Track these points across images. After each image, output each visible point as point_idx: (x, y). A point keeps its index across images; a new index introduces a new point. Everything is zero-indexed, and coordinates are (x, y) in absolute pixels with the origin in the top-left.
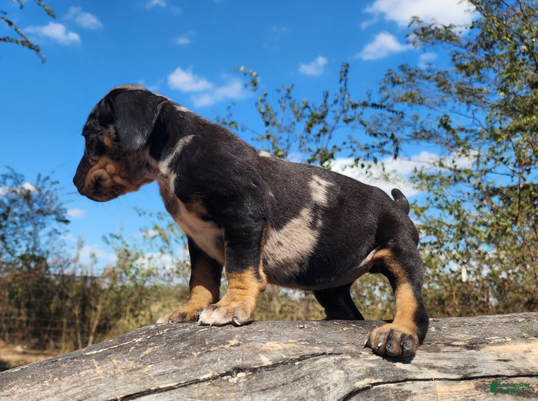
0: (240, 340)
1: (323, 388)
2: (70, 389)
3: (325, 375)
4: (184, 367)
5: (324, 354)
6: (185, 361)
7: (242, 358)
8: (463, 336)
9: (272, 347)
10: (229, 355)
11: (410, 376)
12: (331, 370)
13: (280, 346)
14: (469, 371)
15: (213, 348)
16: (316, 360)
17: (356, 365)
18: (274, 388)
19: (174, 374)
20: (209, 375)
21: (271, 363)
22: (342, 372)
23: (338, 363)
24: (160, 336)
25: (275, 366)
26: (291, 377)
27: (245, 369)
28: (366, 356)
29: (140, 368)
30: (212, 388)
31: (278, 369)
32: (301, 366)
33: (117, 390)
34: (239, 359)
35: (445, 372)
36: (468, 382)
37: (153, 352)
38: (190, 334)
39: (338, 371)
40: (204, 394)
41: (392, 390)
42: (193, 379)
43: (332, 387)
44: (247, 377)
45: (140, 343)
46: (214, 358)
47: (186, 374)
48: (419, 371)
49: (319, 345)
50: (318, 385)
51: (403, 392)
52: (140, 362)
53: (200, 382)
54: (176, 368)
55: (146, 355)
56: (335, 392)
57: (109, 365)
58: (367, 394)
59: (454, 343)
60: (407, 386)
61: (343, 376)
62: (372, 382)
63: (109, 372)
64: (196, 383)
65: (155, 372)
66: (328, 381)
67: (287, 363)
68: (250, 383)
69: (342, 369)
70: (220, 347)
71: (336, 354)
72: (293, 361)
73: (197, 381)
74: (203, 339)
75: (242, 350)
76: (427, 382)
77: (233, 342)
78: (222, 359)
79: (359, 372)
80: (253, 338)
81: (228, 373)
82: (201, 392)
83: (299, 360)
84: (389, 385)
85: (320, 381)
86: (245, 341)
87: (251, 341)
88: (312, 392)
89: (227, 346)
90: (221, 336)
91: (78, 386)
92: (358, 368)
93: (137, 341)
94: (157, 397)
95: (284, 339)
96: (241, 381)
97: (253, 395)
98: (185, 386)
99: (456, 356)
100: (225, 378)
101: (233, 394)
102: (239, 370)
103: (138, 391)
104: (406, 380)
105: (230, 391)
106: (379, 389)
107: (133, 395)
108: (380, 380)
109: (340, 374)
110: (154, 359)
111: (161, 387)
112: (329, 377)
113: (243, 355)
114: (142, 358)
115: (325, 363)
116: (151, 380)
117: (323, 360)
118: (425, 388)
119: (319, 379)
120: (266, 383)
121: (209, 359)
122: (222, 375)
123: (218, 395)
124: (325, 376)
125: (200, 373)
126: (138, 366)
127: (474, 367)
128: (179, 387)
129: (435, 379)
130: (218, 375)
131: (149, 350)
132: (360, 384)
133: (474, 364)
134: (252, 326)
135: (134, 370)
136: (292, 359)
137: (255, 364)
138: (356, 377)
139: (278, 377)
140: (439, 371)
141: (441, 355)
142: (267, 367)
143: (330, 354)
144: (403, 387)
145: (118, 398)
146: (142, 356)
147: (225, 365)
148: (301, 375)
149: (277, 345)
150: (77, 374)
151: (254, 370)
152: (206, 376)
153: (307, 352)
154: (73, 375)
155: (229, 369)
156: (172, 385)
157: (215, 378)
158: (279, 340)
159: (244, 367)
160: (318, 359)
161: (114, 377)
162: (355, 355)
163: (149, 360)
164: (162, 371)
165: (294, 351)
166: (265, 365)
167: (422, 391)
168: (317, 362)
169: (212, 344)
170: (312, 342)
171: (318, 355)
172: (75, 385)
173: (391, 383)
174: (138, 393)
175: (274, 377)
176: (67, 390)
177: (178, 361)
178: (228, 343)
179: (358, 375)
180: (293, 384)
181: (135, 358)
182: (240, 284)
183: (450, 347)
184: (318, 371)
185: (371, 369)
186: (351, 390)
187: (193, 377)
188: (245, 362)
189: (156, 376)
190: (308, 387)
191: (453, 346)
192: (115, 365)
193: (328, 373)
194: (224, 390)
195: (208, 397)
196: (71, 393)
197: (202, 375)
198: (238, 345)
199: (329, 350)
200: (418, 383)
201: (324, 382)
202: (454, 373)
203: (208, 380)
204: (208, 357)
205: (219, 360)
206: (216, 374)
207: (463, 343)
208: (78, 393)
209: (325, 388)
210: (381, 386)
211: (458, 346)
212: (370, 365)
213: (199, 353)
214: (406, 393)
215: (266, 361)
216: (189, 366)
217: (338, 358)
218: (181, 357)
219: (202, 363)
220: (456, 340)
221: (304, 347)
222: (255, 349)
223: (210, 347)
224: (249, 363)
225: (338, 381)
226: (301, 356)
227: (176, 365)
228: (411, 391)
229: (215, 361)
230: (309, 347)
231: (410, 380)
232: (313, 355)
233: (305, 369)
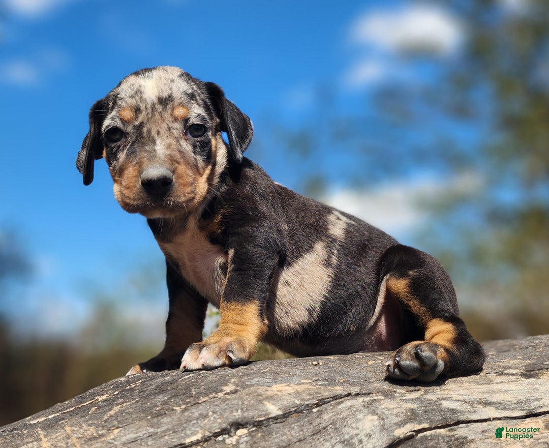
0: (237, 385)
1: (354, 441)
3: (353, 422)
4: (163, 428)
5: (349, 395)
6: (165, 420)
7: (242, 409)
8: (516, 362)
9: (281, 391)
10: (224, 406)
11: (462, 418)
12: (360, 416)
13: (290, 389)
14: (534, 405)
15: (202, 399)
16: (339, 403)
17: (392, 406)
19: (150, 439)
20: (198, 437)
21: (280, 413)
22: (376, 417)
23: (368, 405)
24: (132, 390)
25: (286, 416)
26: (309, 430)
27: (247, 423)
28: (402, 395)
29: (102, 436)
31: (290, 420)
32: (320, 413)
34: (237, 411)
35: (504, 409)
36: (534, 419)
37: (121, 412)
38: (171, 383)
39: (370, 417)
41: (443, 437)
43: (365, 439)
44: (250, 434)
45: (104, 401)
46: (205, 413)
47: (167, 437)
48: (473, 409)
49: (341, 384)
50: (346, 437)
51: (457, 439)
52: (103, 427)
54: (152, 430)
55: (111, 416)
57: (61, 434)
58: (412, 445)
59: (508, 371)
60: (461, 431)
61: (377, 423)
62: (416, 429)
63: (60, 444)
65: (124, 439)
66: (358, 432)
67: (301, 412)
68: (255, 443)
69: (374, 413)
70: (211, 396)
71: (365, 394)
72: (309, 408)
74: (188, 388)
75: (241, 398)
76: (484, 424)
77: (228, 389)
78: (214, 413)
79: (397, 415)
80: (254, 381)
81: (224, 432)
83: (317, 405)
84: (438, 431)
85: (348, 432)
86: (244, 386)
87: (252, 385)
89: (220, 395)
90: (211, 382)
92: (395, 411)
93: (100, 399)
95: (295, 380)
96: (242, 440)
99: (513, 387)
100: (220, 438)
102: (238, 425)
104: (458, 423)
106: (426, 437)
108: (426, 426)
109: (373, 420)
110: (122, 421)
112: (360, 425)
113: (243, 404)
114: (106, 421)
115: (351, 407)
117: (348, 403)
118: (483, 432)
119: (346, 429)
120: (277, 440)
121: (196, 414)
122: (216, 435)
124: (353, 425)
125: (185, 434)
126: (100, 433)
127: (538, 399)
129: (494, 419)
130: (210, 435)
131: (116, 409)
132: (401, 432)
133: (537, 396)
134: (252, 366)
135: (95, 438)
136: (308, 405)
137: (260, 416)
138: (395, 424)
139: (292, 430)
140: (497, 408)
141: (495, 387)
142: (276, 418)
143: (357, 395)
144: (455, 433)
146: (106, 417)
147: (219, 421)
148: (322, 426)
149: (287, 388)
151: (259, 424)
152: (194, 439)
153: (326, 394)
155: (224, 426)
157: (206, 440)
158: (288, 382)
159: (245, 421)
160: (342, 402)
163: (116, 423)
164: (132, 436)
165: (309, 394)
166: (273, 415)
167: (480, 436)
168: (341, 406)
169: (200, 394)
170: (331, 381)
171: (341, 397)
173: (440, 428)
175: (286, 431)
177: (155, 420)
178: (222, 391)
179: (397, 420)
180: (313, 439)
181: (96, 422)
183: (504, 377)
184: (344, 419)
185: (412, 411)
186: (391, 441)
187: (176, 441)
188: (246, 414)
189: (124, 444)
190: (333, 441)
191: (506, 374)
192: (68, 434)
193: (358, 420)
197: (188, 436)
198: (236, 392)
199: (354, 390)
200: (474, 425)
201: (353, 432)
202: (515, 409)
203: (197, 442)
204: (196, 412)
205: (210, 413)
206: (207, 434)
207: (518, 371)
209: (355, 441)
210: (428, 433)
211: (512, 374)
212: (410, 406)
213: (183, 407)
214: (461, 440)
215: (274, 410)
216: (170, 427)
217: (367, 399)
218: (159, 415)
219: (188, 421)
220: (508, 368)
221: (322, 387)
222: (258, 395)
223: (198, 398)
224: (254, 414)
225: (372, 430)
226: (320, 400)
227: (152, 427)
228: (467, 437)
229: (205, 416)
230: (329, 388)
231: (463, 422)
232: (335, 398)
233: (326, 417)
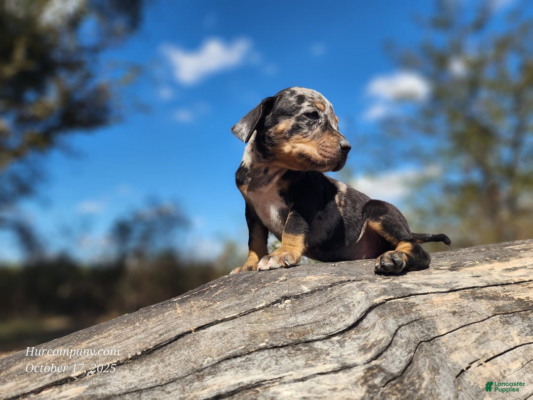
0: (287, 277)
1: (350, 305)
2: (155, 327)
3: (350, 295)
4: (245, 301)
5: (349, 281)
6: (246, 296)
7: (288, 289)
8: (446, 262)
9: (311, 279)
10: (279, 288)
11: (413, 292)
12: (355, 292)
13: (316, 278)
14: (454, 285)
15: (267, 284)
16: (343, 285)
17: (373, 287)
18: (313, 309)
19: (237, 306)
20: (264, 304)
21: (309, 290)
22: (363, 292)
23: (359, 286)
24: (230, 281)
25: (312, 292)
26: (325, 299)
27: (291, 297)
28: (380, 281)
29: (211, 305)
30: (265, 314)
31: (315, 294)
32: (332, 290)
33: (192, 323)
34: (285, 290)
35: (437, 288)
36: (454, 293)
37: (222, 293)
38: (251, 277)
39: (360, 292)
40: (259, 319)
41: (401, 303)
42: (251, 309)
43: (356, 304)
44: (292, 302)
45: (214, 287)
46: (268, 292)
47: (246, 305)
48: (419, 288)
49: (345, 275)
50: (346, 303)
51: (409, 304)
52: (211, 301)
53: (256, 310)
54: (238, 302)
55: (216, 295)
56: (359, 308)
57: (188, 305)
58: (383, 307)
59: (441, 268)
60: (412, 299)
61: (364, 295)
62: (386, 299)
63: (187, 311)
64: (254, 312)
65: (222, 307)
66: (353, 300)
67: (321, 290)
68: (294, 307)
69: (363, 290)
70: (272, 283)
71: (358, 280)
72: (326, 288)
73: (254, 310)
74: (260, 279)
75: (288, 284)
76: (425, 295)
77: (281, 279)
78: (272, 291)
79: (376, 291)
80: (297, 274)
81: (277, 301)
82: (257, 318)
83: (331, 286)
84: (399, 299)
85: (347, 301)
86: (291, 277)
87: (295, 276)
88: (342, 309)
89: (277, 282)
90: (273, 276)
91: (161, 324)
92: (375, 289)
93: (212, 287)
94: (223, 325)
95: (320, 273)
96: (287, 306)
97: (297, 315)
98: (245, 314)
99: (443, 276)
100: (275, 305)
101: (281, 316)
102: (286, 298)
103: (208, 322)
104: (410, 295)
105: (279, 315)
106: (392, 303)
107: (204, 326)
108: (392, 297)
109: (362, 294)
110: (222, 298)
111: (226, 317)
112: (354, 297)
113: (289, 286)
114: (213, 298)
115: (350, 287)
116: (219, 313)
117: (348, 285)
118: (424, 300)
119: (346, 299)
120: (307, 306)
121: (263, 293)
122: (273, 303)
123: (270, 318)
124: (350, 297)
125: (256, 303)
126: (210, 304)
127: (457, 282)
128: (240, 316)
129: (431, 293)
130: (270, 303)
131: (220, 291)
132: (377, 300)
133: (457, 280)
134: (297, 267)
135: (206, 307)
136: (325, 286)
137: (298, 292)
138: (374, 296)
139: (316, 300)
140: (433, 287)
141: (433, 276)
142: (307, 294)
143: (354, 281)
144: (409, 300)
145: (192, 329)
146: (213, 296)
147: (275, 296)
148: (333, 297)
149: (315, 277)
150: (162, 315)
151: (297, 297)
152: (261, 306)
153: (336, 280)
154: (159, 316)
155: (278, 298)
156: (235, 315)
157: (268, 306)
158: (315, 275)
159: (290, 295)
160: (345, 284)
161: (190, 314)
162: (371, 281)
163: (219, 298)
164: (227, 305)
165: (327, 281)
166: (305, 292)
167: (422, 302)
168: (344, 287)
169: (265, 282)
170: (340, 274)
171: (345, 282)
172: (159, 323)
173: (400, 298)
174: (208, 324)
175: (312, 300)
176: (152, 328)
177: (240, 296)
178: (278, 280)
179: (375, 294)
180: (327, 304)
181: (208, 298)
182: (292, 243)
183: (438, 271)
184: (345, 293)
185: (384, 289)
186: (371, 305)
187: (251, 307)
188: (290, 292)
189: (222, 310)
190: (338, 305)
191: (440, 269)
192: (192, 305)
193: (353, 294)
194: (275, 314)
195: (263, 321)
196: (155, 329)
197: (258, 304)
198: (286, 280)
199: (352, 278)
200: (420, 296)
201: (350, 300)
202: (443, 287)
203: (263, 308)
204: (263, 291)
205: (271, 292)
206: (268, 303)
207: (447, 267)
208: (161, 329)
209: (351, 305)
210: (393, 301)
211: (444, 269)
212: (384, 286)
213: (256, 289)
214: (412, 304)
215: (306, 289)
216: (248, 300)
217: (359, 283)
218: (243, 293)
219: (258, 296)
220: (442, 266)
221: (334, 277)
222: (298, 282)
223: (265, 284)
224: (295, 292)
225: (361, 300)
226: (332, 284)
227: (238, 300)
228: (415, 303)
229: (268, 293)
230: (338, 277)
231: (413, 295)
232: (341, 282)
233: (335, 292)
